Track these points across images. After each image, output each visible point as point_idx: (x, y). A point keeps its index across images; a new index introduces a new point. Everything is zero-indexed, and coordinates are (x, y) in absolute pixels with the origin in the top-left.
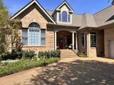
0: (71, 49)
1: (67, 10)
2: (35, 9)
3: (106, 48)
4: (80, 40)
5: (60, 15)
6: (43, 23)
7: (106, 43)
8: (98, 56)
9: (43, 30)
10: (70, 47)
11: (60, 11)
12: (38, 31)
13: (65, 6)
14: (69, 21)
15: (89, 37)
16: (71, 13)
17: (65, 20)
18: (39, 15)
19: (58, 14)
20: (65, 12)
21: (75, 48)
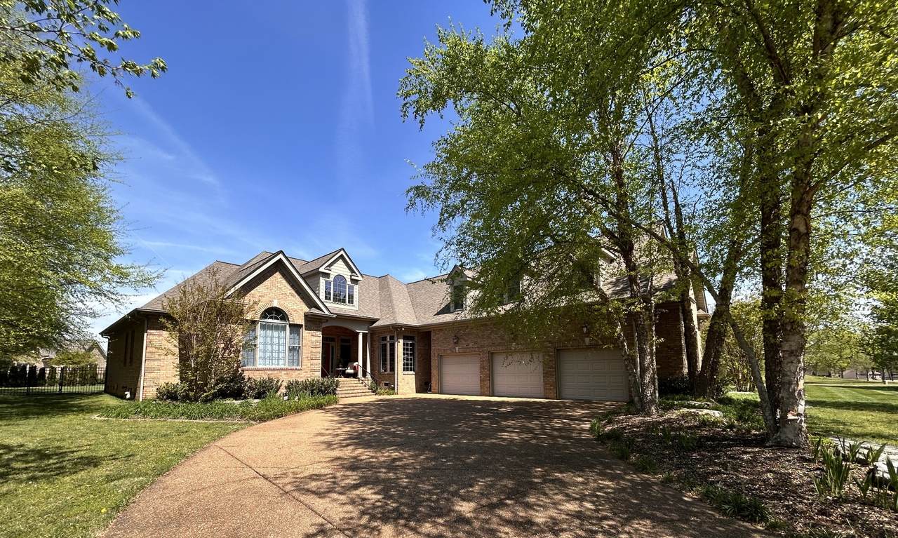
0: (355, 375)
1: (346, 273)
2: (278, 275)
3: (434, 372)
4: (378, 352)
5: (328, 284)
6: (297, 310)
7: (434, 363)
8: (418, 391)
9: (295, 328)
10: (350, 371)
11: (327, 275)
12: (284, 328)
13: (340, 262)
14: (351, 301)
15: (400, 346)
16: (355, 281)
17: (339, 299)
18: (288, 289)
19: (322, 281)
20: (340, 278)
21: (364, 374)
